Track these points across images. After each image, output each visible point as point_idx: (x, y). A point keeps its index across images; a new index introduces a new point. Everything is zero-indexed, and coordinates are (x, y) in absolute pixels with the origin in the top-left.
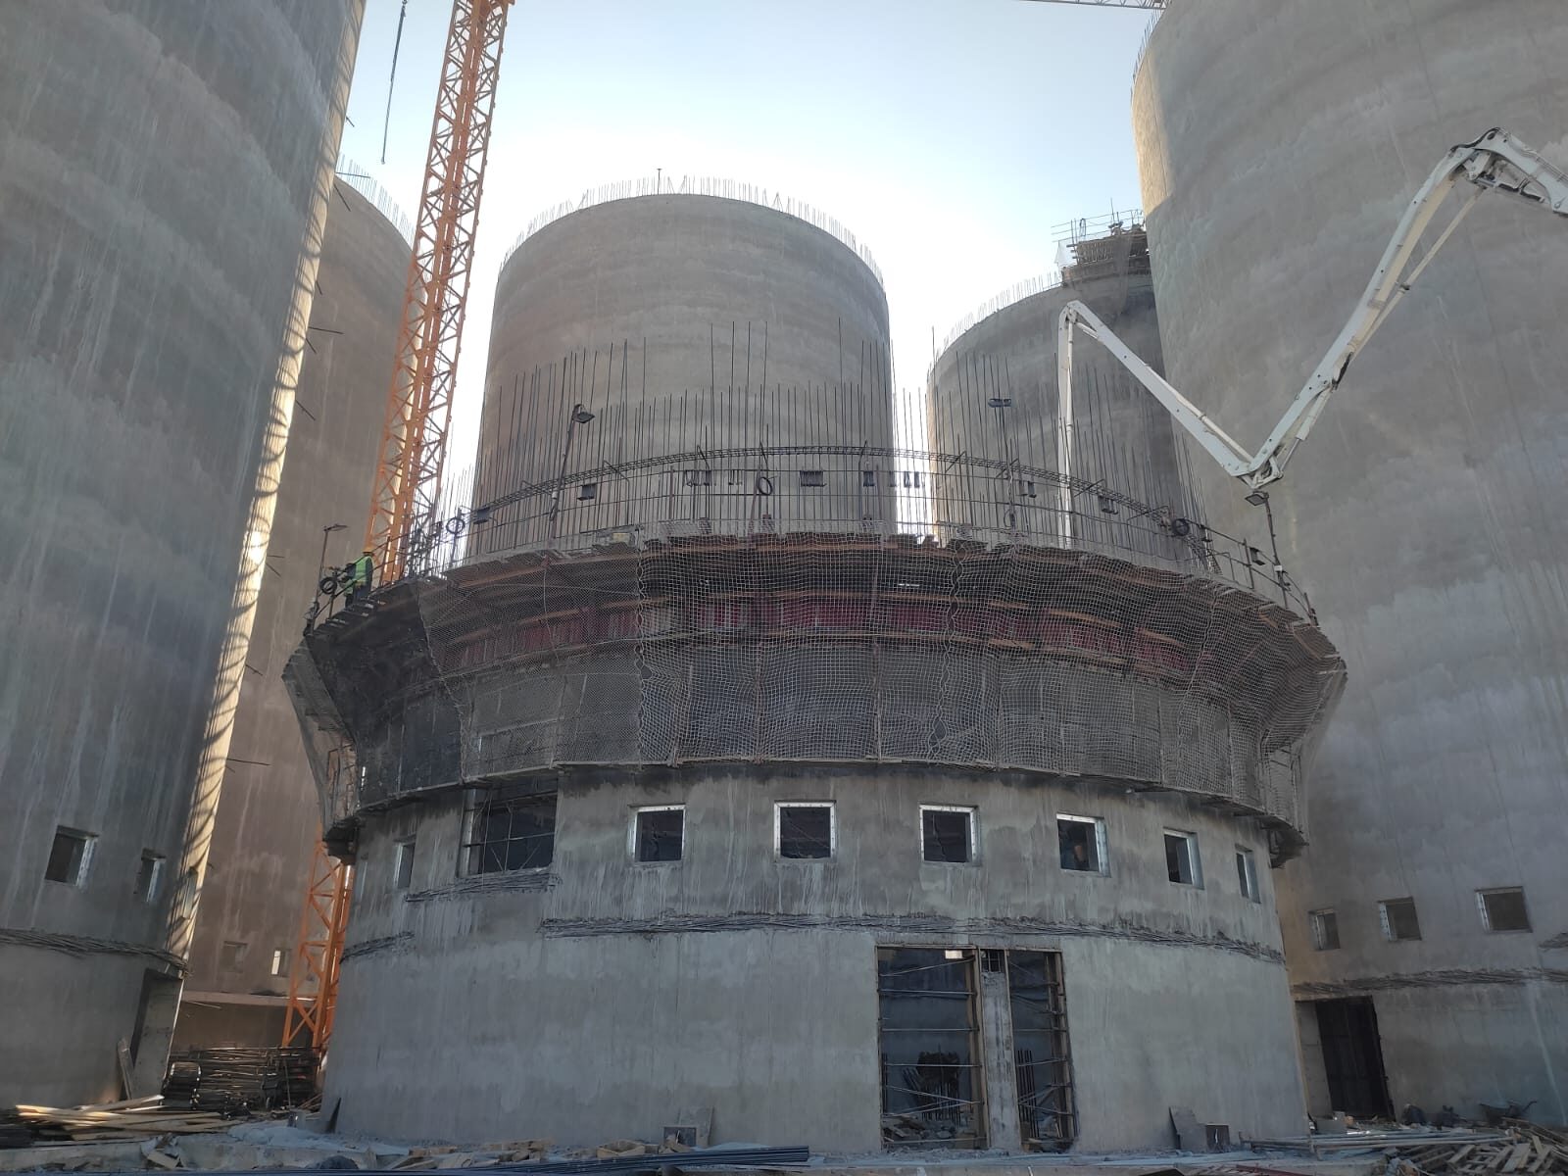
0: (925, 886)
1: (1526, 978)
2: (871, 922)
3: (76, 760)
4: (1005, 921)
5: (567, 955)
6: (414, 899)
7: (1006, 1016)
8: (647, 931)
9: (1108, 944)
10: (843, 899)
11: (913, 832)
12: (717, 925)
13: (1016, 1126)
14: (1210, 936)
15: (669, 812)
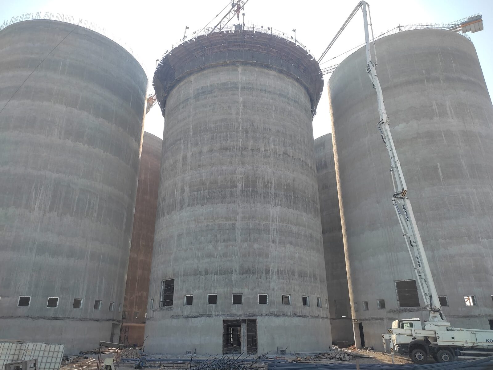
0: (232, 309)
1: (384, 319)
2: (222, 315)
3: (97, 288)
4: (246, 314)
5: (175, 322)
6: (154, 311)
7: (245, 331)
8: (186, 318)
9: (267, 317)
10: (218, 311)
11: (231, 299)
12: (197, 317)
13: (246, 350)
14: (292, 314)
15: (191, 296)
